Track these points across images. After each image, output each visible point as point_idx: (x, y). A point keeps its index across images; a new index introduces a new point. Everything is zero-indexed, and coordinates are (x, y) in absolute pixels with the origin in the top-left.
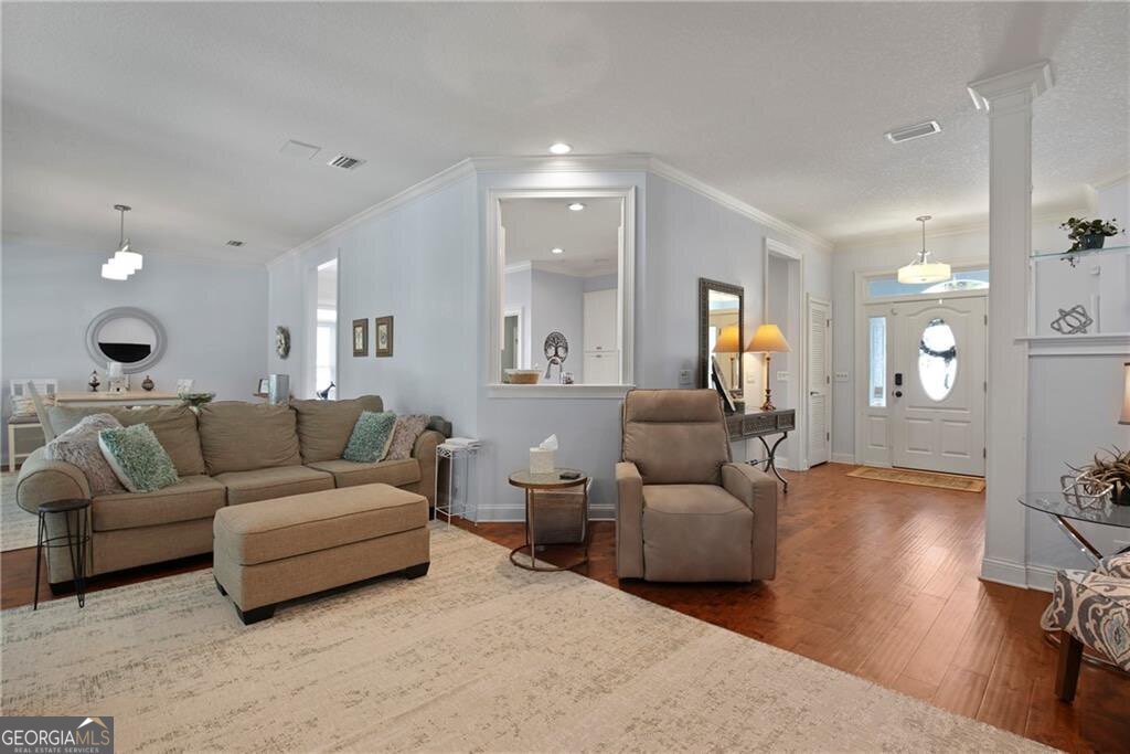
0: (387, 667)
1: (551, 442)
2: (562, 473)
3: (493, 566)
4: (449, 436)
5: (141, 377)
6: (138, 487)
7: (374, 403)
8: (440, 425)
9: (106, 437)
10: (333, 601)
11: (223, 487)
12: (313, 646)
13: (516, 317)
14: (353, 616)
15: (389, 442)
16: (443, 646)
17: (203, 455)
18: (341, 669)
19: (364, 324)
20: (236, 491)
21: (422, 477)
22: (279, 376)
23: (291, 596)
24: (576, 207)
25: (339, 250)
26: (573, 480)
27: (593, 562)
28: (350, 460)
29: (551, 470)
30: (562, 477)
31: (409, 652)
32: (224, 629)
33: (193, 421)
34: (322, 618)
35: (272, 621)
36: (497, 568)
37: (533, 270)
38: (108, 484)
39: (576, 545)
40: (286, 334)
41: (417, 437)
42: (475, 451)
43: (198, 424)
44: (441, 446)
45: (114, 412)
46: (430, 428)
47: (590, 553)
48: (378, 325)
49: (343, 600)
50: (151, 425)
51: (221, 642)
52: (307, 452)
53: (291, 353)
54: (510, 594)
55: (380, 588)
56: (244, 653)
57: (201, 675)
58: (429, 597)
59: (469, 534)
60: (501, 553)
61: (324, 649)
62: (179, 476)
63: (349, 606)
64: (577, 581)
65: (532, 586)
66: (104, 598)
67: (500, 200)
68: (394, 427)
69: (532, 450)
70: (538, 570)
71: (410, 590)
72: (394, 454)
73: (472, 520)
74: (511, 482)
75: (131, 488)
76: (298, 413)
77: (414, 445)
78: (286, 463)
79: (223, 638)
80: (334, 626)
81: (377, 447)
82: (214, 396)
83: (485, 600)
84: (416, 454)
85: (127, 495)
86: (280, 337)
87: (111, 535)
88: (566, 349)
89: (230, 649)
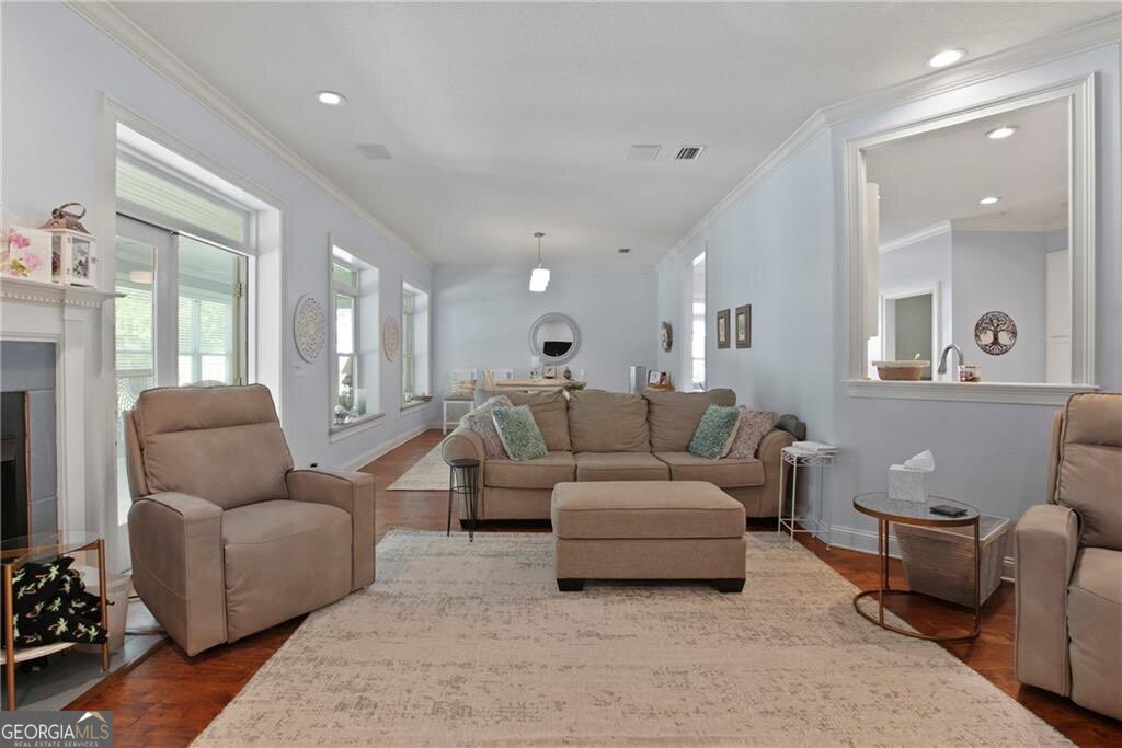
0: (650, 680)
1: (923, 460)
2: (935, 504)
3: (827, 605)
4: (802, 438)
5: (562, 368)
6: (515, 456)
7: (726, 397)
8: (791, 424)
9: (496, 414)
10: (637, 592)
11: (573, 463)
12: (598, 631)
13: (929, 296)
14: (648, 613)
15: (731, 439)
16: (719, 681)
17: (570, 435)
18: (610, 663)
19: (725, 315)
20: (583, 469)
21: (766, 481)
22: (637, 367)
23: (598, 576)
24: (1003, 133)
25: (707, 243)
26: (957, 518)
27: (984, 642)
28: (695, 454)
29: (920, 497)
30: (935, 511)
31: (681, 673)
32: (543, 589)
33: (563, 405)
34: (620, 606)
35: (580, 594)
36: (831, 609)
37: (953, 232)
38: (497, 451)
39: (971, 611)
40: (668, 328)
41: (763, 437)
42: (829, 459)
43: (568, 408)
44: (787, 449)
45: (509, 395)
46: (780, 427)
47: (982, 628)
48: (737, 315)
49: (647, 594)
50: (531, 407)
51: (536, 599)
52: (656, 441)
53: (673, 347)
54: (833, 647)
55: (688, 591)
56: (546, 617)
57: (509, 623)
58: (732, 618)
59: (815, 557)
60: (843, 589)
61: (606, 637)
62: (549, 450)
63: (648, 601)
64: (942, 662)
65: (870, 646)
66: (486, 538)
67: (863, 151)
68: (737, 424)
69: (894, 467)
70: (887, 628)
71: (717, 603)
72: (736, 452)
73: (826, 541)
74: (857, 507)
75: (511, 456)
76: (649, 403)
77: (759, 445)
78: (635, 449)
79: (539, 597)
80: (626, 617)
81: (719, 442)
82: (585, 384)
83: (794, 644)
84: (761, 455)
85: (506, 461)
86: (664, 331)
87: (495, 490)
88: (1014, 334)
89: (538, 609)
